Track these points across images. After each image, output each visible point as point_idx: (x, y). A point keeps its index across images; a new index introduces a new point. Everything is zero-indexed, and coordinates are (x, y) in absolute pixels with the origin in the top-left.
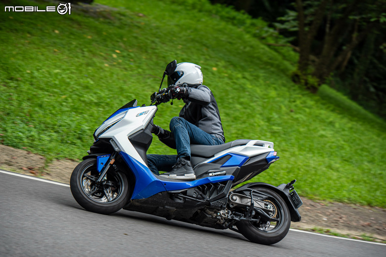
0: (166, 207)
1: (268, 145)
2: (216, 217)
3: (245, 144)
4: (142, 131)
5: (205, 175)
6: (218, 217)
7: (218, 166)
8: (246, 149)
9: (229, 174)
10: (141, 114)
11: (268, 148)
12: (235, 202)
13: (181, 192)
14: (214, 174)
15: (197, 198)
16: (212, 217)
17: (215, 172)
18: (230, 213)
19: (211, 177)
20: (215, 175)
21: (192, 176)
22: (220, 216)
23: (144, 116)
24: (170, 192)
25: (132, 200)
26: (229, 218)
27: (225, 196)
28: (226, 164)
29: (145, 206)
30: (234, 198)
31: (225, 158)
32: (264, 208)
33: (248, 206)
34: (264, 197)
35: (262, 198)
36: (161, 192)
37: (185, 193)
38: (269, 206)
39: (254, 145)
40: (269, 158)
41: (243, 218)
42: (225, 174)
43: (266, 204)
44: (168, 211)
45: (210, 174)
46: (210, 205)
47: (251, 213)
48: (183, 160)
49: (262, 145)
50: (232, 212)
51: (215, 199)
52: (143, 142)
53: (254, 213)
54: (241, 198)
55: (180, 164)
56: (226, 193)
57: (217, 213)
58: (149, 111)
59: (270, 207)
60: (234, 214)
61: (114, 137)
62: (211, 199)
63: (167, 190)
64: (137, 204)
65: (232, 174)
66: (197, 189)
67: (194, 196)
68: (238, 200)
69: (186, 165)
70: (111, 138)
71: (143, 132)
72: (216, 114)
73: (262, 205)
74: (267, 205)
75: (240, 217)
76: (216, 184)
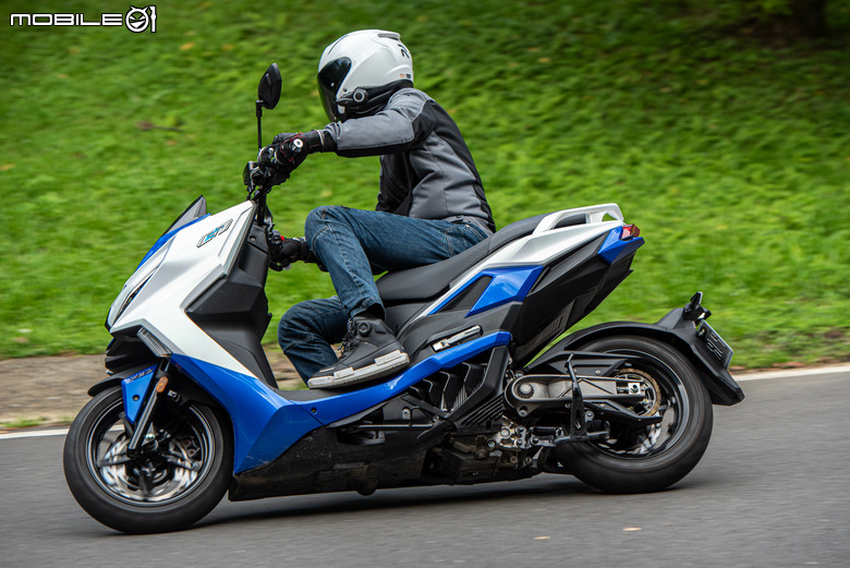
0: (338, 466)
1: (602, 214)
2: (487, 454)
3: (530, 233)
4: (223, 281)
5: (423, 352)
6: (492, 454)
7: (459, 314)
8: (528, 248)
9: (491, 328)
10: (211, 236)
11: (601, 223)
12: (532, 399)
13: (366, 418)
14: (447, 342)
15: (413, 420)
16: (477, 458)
17: (448, 337)
18: (524, 434)
19: (442, 352)
20: (452, 345)
21: (397, 357)
22: (497, 448)
23: (219, 240)
24: (332, 425)
25: (238, 475)
26: (523, 447)
27: (494, 392)
28: (479, 304)
29: (281, 478)
30: (525, 388)
31: (477, 287)
32: (616, 394)
33: (568, 401)
34: (613, 362)
35: (607, 369)
36: (309, 434)
37: (377, 417)
38: (630, 386)
39: (557, 227)
40: (607, 252)
41: (563, 438)
42: (481, 332)
43: (619, 384)
44: (348, 474)
45: (438, 346)
46: (455, 429)
47: (580, 416)
48: (361, 320)
49: (581, 220)
50: (528, 428)
51: (464, 411)
52: (234, 310)
53: (589, 416)
54: (547, 383)
55: (356, 334)
56: (493, 384)
57: (485, 444)
58: (231, 221)
59: (636, 387)
60: (536, 433)
61: (144, 320)
62: (455, 413)
63: (325, 422)
64: (256, 481)
65: (502, 327)
66: (408, 397)
67: (404, 417)
68: (538, 392)
69: (373, 332)
70: (140, 327)
71: (228, 284)
72: (455, 158)
73: (611, 388)
74: (625, 384)
75: (555, 437)
76: (457, 368)
